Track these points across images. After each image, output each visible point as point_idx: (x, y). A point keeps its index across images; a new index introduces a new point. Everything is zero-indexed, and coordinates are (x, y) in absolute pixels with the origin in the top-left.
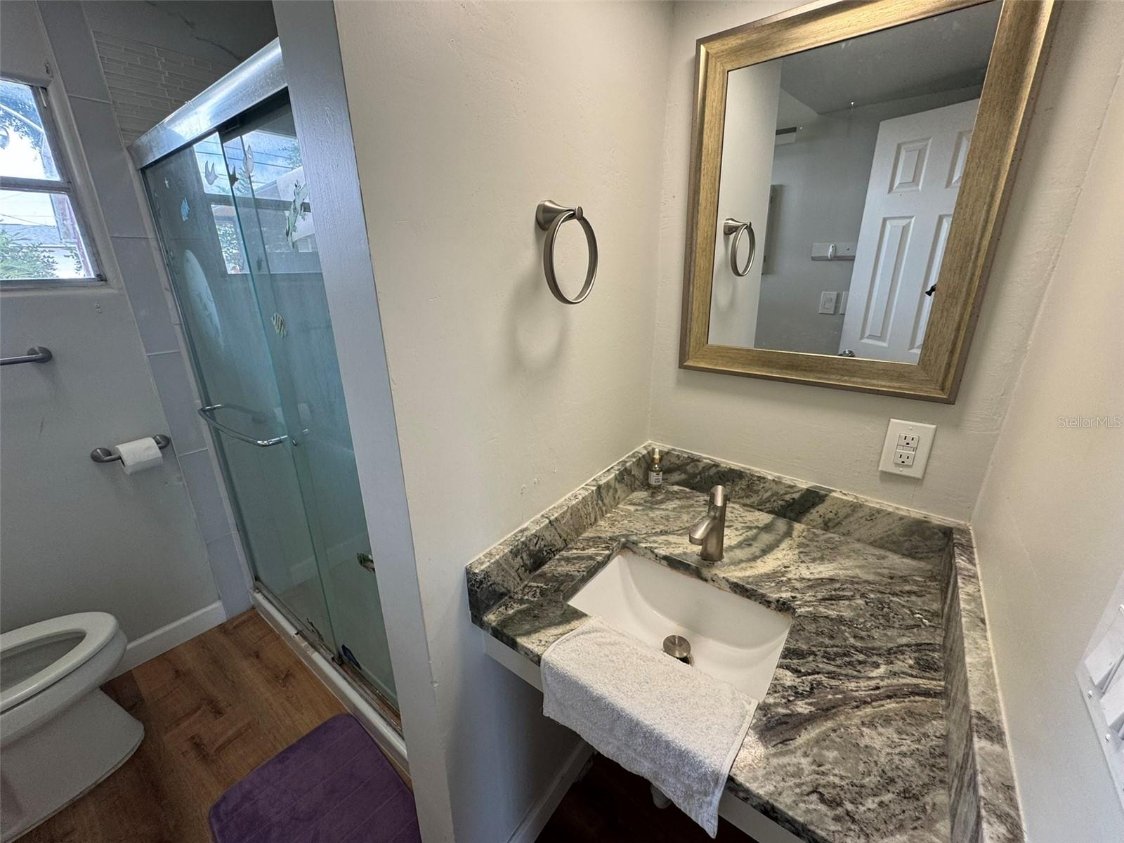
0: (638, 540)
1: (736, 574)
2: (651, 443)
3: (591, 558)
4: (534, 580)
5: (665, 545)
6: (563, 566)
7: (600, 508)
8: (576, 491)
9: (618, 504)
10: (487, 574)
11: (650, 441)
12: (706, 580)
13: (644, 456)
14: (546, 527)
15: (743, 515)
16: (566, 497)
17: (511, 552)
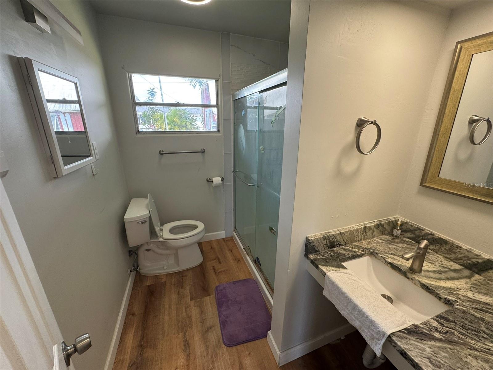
0: (379, 253)
1: (425, 281)
2: (398, 217)
3: (355, 252)
4: (329, 251)
5: (392, 259)
6: (342, 250)
7: (364, 236)
8: (354, 225)
9: (374, 237)
10: (313, 242)
11: (398, 216)
12: (409, 279)
13: (392, 221)
14: (338, 234)
15: (442, 261)
16: (350, 226)
17: (323, 237)
